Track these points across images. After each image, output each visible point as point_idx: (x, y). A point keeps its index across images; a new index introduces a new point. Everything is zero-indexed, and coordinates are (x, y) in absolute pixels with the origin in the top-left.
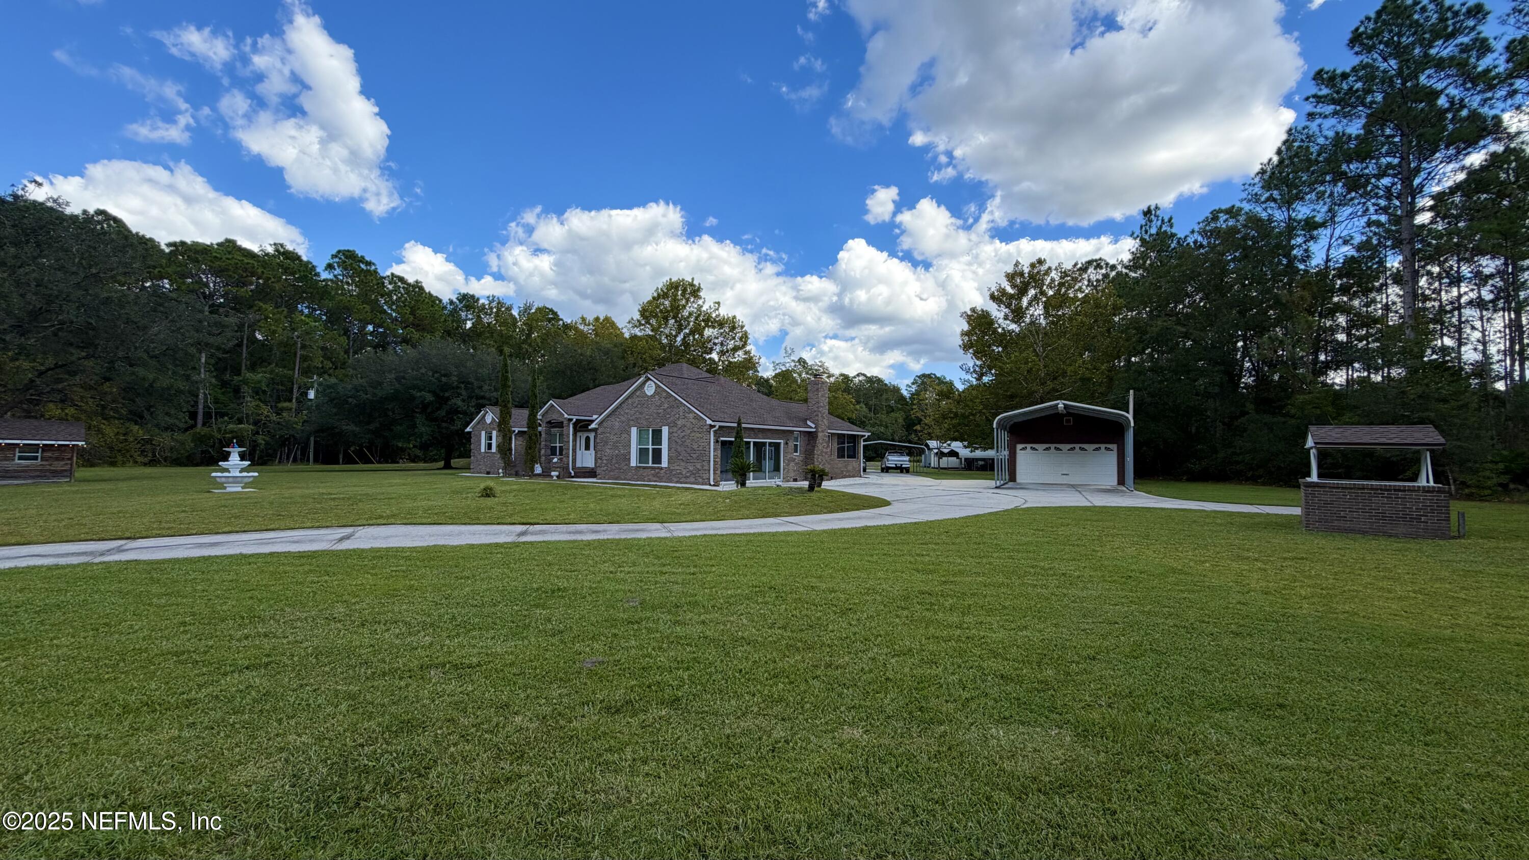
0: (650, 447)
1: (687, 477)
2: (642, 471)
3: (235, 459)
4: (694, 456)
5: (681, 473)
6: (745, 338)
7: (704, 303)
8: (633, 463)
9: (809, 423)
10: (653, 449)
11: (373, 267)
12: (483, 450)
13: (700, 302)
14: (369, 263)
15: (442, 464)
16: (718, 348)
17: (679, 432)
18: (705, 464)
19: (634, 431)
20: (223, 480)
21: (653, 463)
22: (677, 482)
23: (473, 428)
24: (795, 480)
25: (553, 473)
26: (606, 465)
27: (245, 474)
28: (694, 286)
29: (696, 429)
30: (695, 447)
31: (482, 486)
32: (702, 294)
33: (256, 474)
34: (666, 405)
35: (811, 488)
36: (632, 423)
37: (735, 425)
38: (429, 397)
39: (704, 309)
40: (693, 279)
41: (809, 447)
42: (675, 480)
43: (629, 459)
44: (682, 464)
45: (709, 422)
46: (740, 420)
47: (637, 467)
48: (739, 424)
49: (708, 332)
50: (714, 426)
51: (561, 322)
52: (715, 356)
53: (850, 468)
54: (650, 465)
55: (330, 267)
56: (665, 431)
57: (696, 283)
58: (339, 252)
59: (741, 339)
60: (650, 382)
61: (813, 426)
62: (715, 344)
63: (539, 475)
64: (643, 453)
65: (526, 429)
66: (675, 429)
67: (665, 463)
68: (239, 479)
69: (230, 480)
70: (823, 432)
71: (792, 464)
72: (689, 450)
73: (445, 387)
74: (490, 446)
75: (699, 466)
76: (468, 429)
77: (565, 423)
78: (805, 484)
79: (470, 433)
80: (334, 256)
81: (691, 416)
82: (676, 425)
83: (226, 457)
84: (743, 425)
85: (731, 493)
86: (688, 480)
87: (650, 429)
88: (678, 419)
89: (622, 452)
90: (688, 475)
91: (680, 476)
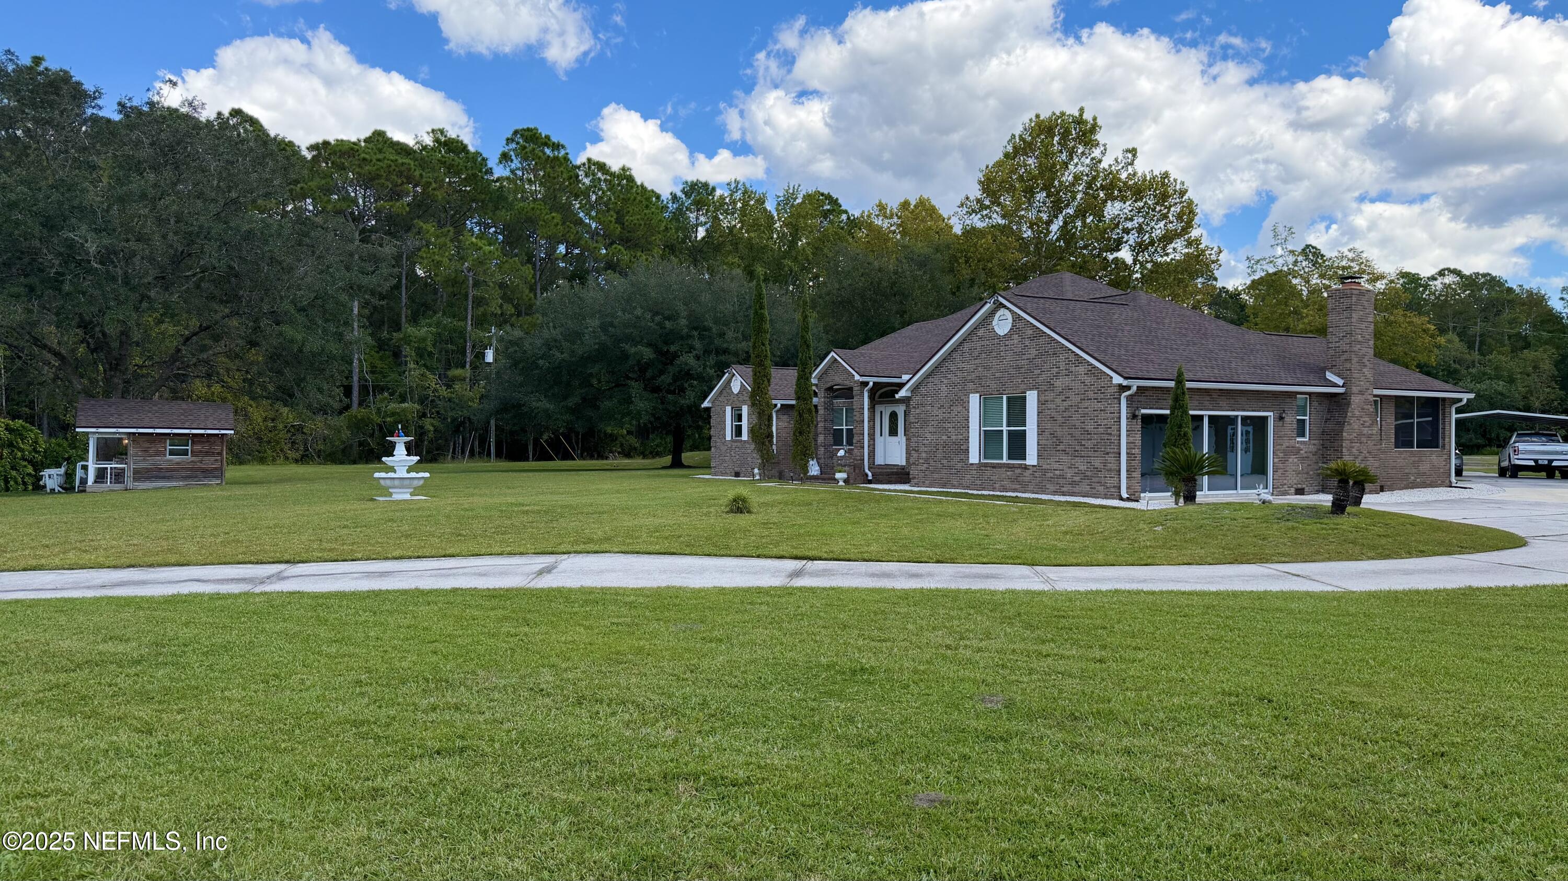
0: (1005, 428)
1: (1073, 483)
2: (989, 472)
3: (400, 450)
4: (1089, 444)
5: (1062, 477)
6: (1188, 215)
7: (1103, 154)
8: (974, 457)
9: (1330, 376)
10: (1010, 432)
11: (562, 152)
12: (728, 438)
13: (1097, 153)
14: (557, 147)
15: (668, 459)
16: (1132, 238)
17: (1058, 401)
18: (1111, 459)
19: (974, 400)
20: (388, 482)
21: (1010, 458)
22: (1055, 493)
23: (713, 402)
24: (1300, 492)
25: (838, 476)
26: (927, 460)
27: (413, 475)
28: (1086, 122)
29: (1091, 394)
30: (1090, 427)
31: (731, 494)
32: (1100, 137)
33: (427, 475)
34: (1034, 352)
35: (1338, 507)
36: (971, 385)
37: (1172, 384)
38: (648, 353)
39: (1104, 165)
40: (1082, 110)
41: (1330, 426)
42: (1051, 488)
43: (967, 451)
44: (1065, 458)
45: (1117, 380)
46: (1180, 374)
47: (980, 465)
48: (1180, 381)
49: (1113, 209)
50: (1128, 388)
51: (844, 217)
52: (1125, 254)
53: (1425, 467)
54: (1005, 460)
55: (505, 157)
56: (1032, 398)
57: (1088, 116)
58: (516, 132)
59: (1179, 217)
60: (1002, 311)
61: (1340, 382)
62: (1127, 231)
63: (814, 478)
64: (990, 439)
65: (793, 402)
66: (1050, 396)
67: (1032, 459)
68: (407, 482)
69: (397, 483)
70: (1361, 393)
71: (1293, 459)
72: (1077, 433)
73: (669, 337)
74: (738, 431)
75: (1097, 463)
76: (706, 404)
77: (856, 389)
78: (1326, 500)
79: (708, 410)
80: (509, 141)
81: (1082, 369)
82: (1052, 387)
83: (389, 450)
84: (1189, 385)
85: (1162, 517)
86: (1076, 490)
87: (1005, 397)
88: (1057, 375)
89: (954, 437)
90: (1077, 479)
91: (1061, 481)
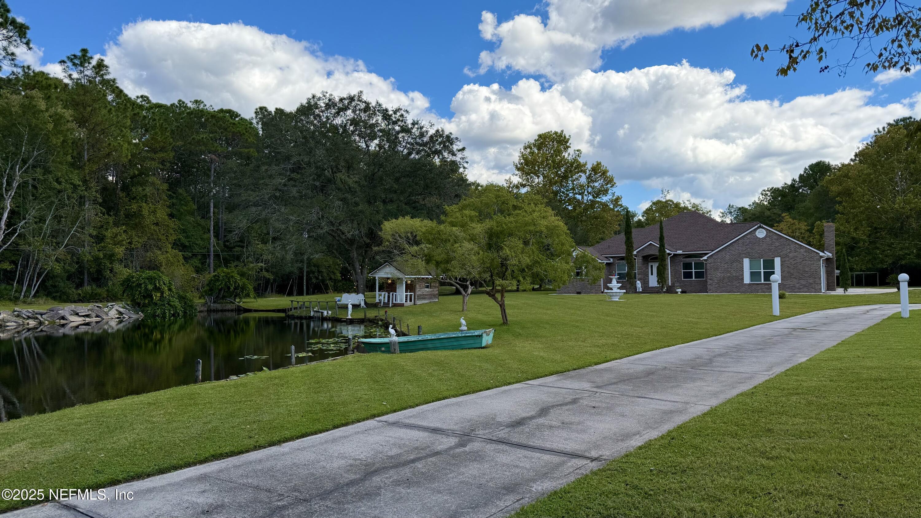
0: (762, 271)
1: (799, 289)
2: (755, 286)
4: (807, 275)
6: (610, 181)
8: (747, 281)
10: (765, 272)
17: (791, 261)
19: (746, 261)
20: (612, 294)
21: (764, 281)
22: (791, 292)
25: (678, 290)
26: (718, 283)
27: (619, 291)
29: (807, 259)
30: (807, 269)
32: (570, 144)
34: (778, 243)
36: (744, 255)
42: (789, 290)
43: (743, 279)
44: (795, 280)
47: (750, 284)
54: (763, 282)
56: (777, 260)
60: (761, 229)
64: (754, 275)
66: (787, 259)
72: (800, 272)
75: (811, 281)
81: (802, 250)
82: (787, 256)
83: (612, 281)
86: (801, 290)
87: (762, 260)
88: (790, 252)
89: (734, 274)
90: (801, 287)
91: (793, 288)
